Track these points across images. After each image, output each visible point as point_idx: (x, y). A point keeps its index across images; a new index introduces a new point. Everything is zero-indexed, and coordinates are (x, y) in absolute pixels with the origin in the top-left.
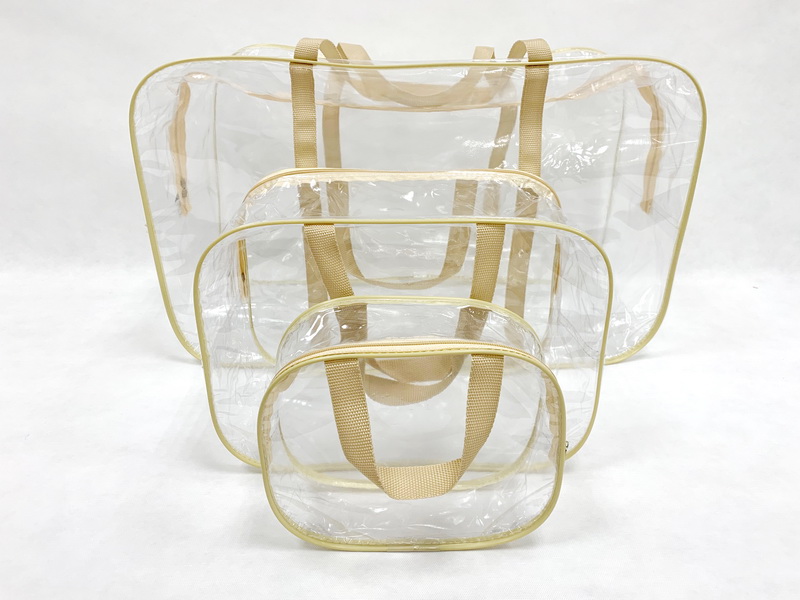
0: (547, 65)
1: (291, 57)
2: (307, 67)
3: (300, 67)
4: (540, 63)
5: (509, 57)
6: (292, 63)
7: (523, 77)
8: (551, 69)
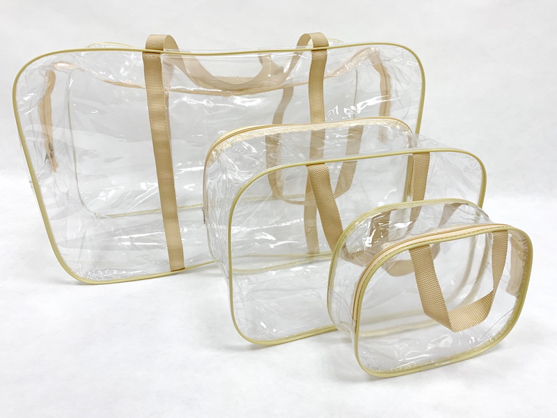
0: (326, 50)
1: (143, 48)
2: (156, 55)
3: (151, 55)
4: (321, 48)
5: (298, 45)
6: (144, 52)
7: (311, 59)
8: (329, 52)
